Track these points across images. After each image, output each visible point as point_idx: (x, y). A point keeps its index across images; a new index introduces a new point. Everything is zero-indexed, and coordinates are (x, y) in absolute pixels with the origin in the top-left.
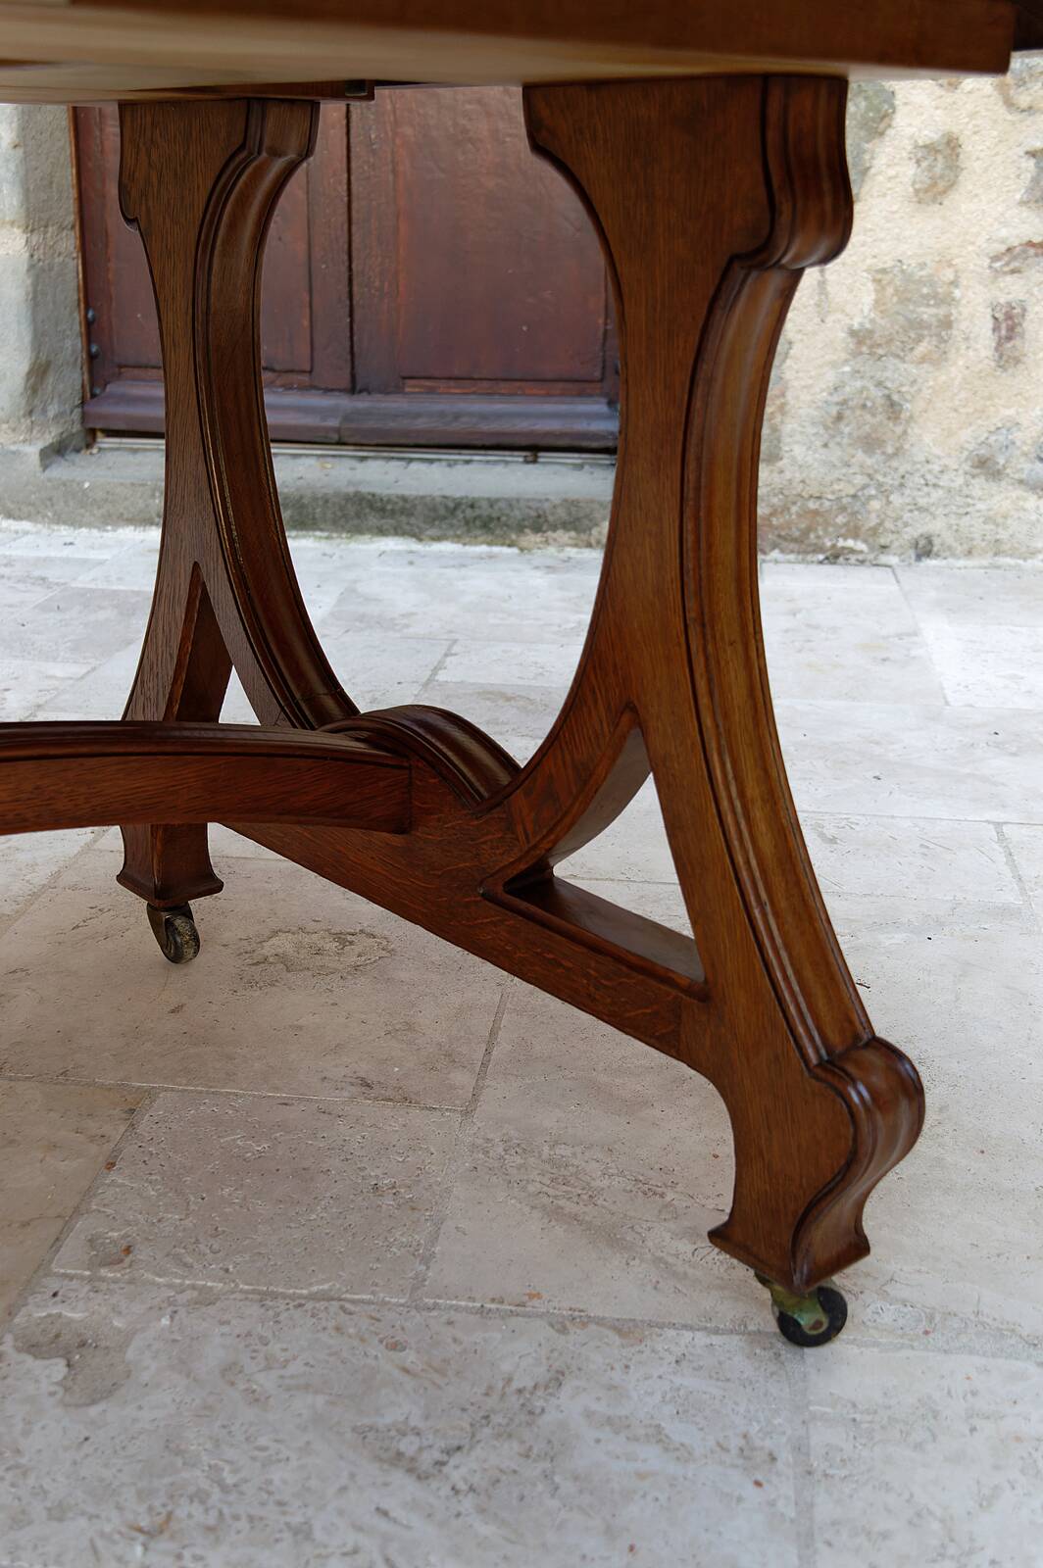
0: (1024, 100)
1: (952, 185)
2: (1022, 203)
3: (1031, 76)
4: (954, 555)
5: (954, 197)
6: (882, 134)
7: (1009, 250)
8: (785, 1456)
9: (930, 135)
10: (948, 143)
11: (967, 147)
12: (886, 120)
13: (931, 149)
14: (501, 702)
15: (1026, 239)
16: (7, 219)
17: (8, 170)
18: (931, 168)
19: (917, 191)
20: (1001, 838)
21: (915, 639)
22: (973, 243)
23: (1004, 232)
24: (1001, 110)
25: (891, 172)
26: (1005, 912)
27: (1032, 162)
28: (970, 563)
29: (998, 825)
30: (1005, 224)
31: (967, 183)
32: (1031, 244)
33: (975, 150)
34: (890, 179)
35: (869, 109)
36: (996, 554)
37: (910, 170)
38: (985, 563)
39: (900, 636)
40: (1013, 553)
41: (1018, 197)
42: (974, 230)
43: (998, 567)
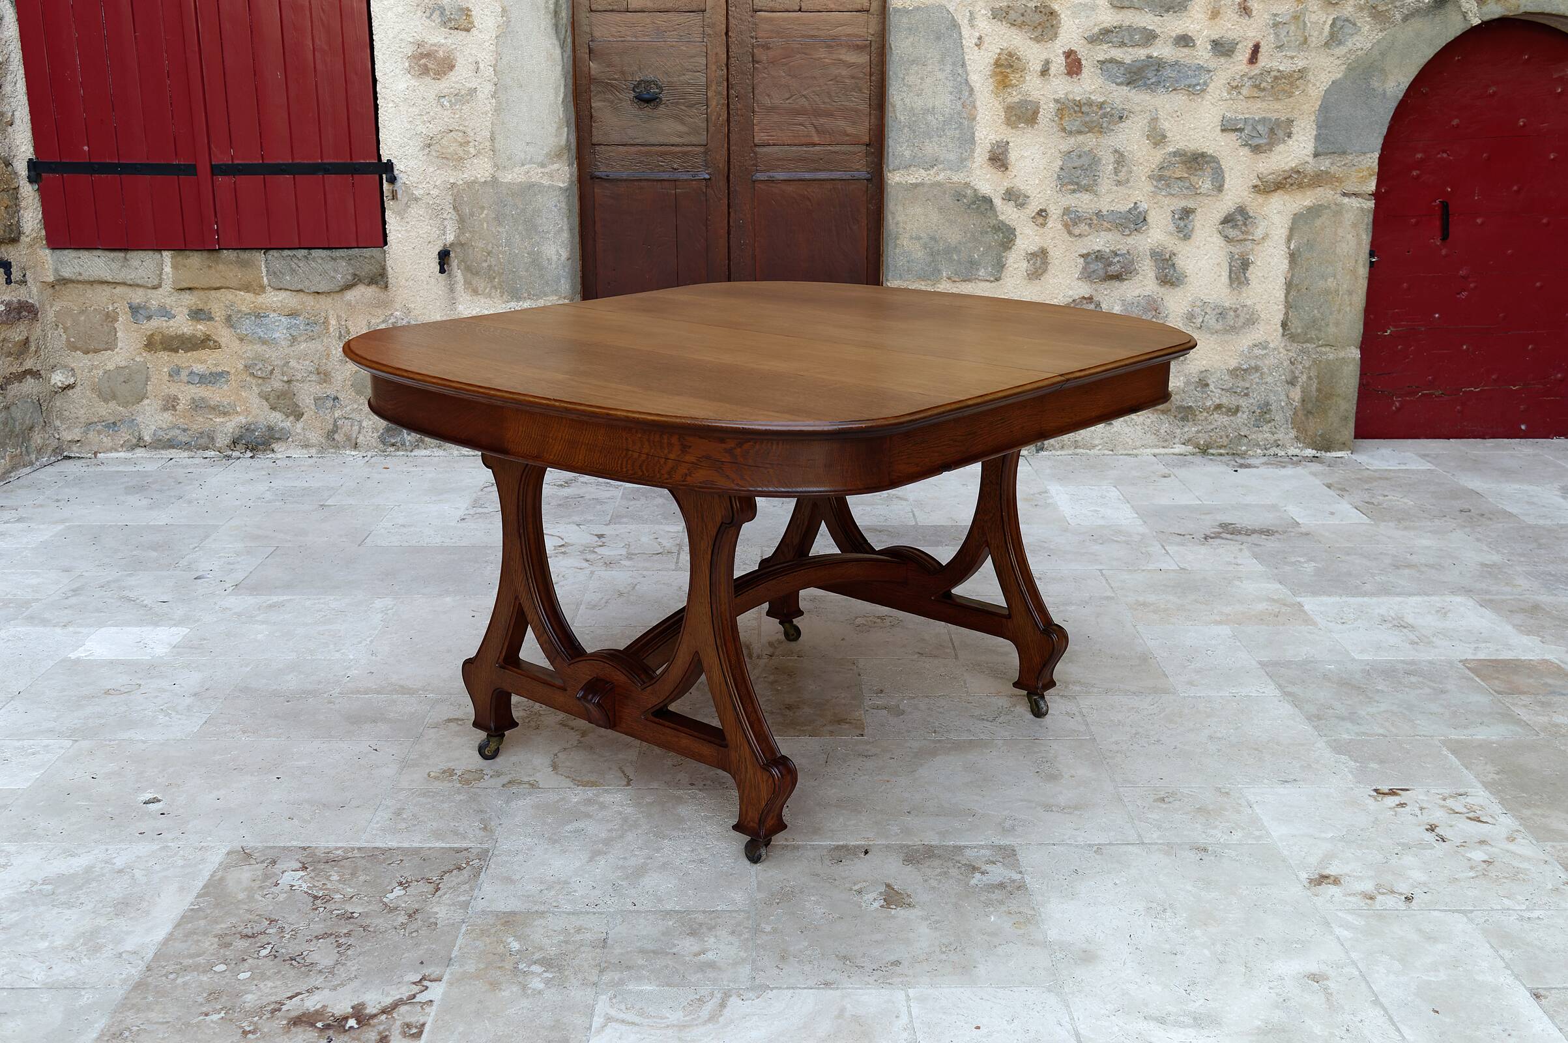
0: (1077, 231)
1: (1045, 271)
2: (1078, 279)
3: (1079, 221)
4: (1054, 449)
5: (1045, 275)
6: (1011, 248)
7: (1073, 300)
8: (1077, 714)
9: (1033, 248)
10: (1042, 252)
11: (1051, 253)
12: (1012, 242)
13: (1034, 255)
14: (878, 533)
15: (1081, 296)
16: (563, 295)
17: (565, 271)
18: (1034, 264)
19: (1028, 275)
20: (1102, 575)
21: (1046, 495)
22: (1056, 298)
23: (1071, 293)
24: (1066, 236)
25: (1016, 266)
26: (1108, 598)
27: (1083, 259)
28: (1063, 453)
29: (1101, 570)
30: (1071, 289)
31: (1052, 269)
32: (1084, 298)
33: (1055, 254)
34: (1015, 269)
35: (1004, 237)
36: (1075, 448)
37: (1025, 264)
38: (1070, 452)
39: (1040, 493)
40: (1084, 447)
41: (1077, 276)
42: (1057, 292)
43: (1077, 455)
